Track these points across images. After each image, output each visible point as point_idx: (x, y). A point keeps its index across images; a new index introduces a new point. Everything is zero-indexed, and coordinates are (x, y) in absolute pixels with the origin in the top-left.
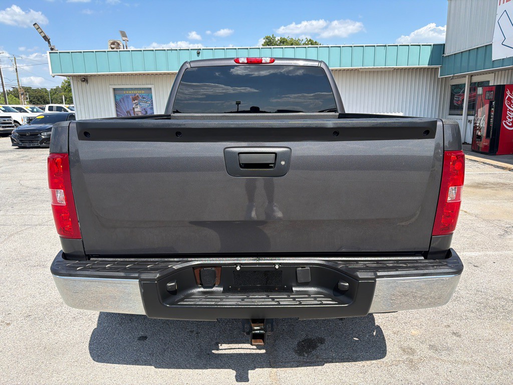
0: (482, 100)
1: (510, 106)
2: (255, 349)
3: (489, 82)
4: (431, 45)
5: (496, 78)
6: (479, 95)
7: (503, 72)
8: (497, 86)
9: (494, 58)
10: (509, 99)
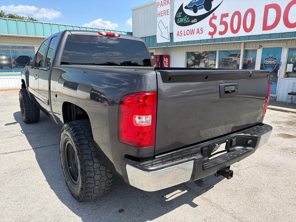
0: (154, 62)
1: (165, 65)
2: (181, 192)
3: (153, 53)
4: (126, 32)
5: (157, 51)
6: (152, 59)
7: (160, 49)
8: (160, 55)
9: (158, 42)
10: (165, 62)
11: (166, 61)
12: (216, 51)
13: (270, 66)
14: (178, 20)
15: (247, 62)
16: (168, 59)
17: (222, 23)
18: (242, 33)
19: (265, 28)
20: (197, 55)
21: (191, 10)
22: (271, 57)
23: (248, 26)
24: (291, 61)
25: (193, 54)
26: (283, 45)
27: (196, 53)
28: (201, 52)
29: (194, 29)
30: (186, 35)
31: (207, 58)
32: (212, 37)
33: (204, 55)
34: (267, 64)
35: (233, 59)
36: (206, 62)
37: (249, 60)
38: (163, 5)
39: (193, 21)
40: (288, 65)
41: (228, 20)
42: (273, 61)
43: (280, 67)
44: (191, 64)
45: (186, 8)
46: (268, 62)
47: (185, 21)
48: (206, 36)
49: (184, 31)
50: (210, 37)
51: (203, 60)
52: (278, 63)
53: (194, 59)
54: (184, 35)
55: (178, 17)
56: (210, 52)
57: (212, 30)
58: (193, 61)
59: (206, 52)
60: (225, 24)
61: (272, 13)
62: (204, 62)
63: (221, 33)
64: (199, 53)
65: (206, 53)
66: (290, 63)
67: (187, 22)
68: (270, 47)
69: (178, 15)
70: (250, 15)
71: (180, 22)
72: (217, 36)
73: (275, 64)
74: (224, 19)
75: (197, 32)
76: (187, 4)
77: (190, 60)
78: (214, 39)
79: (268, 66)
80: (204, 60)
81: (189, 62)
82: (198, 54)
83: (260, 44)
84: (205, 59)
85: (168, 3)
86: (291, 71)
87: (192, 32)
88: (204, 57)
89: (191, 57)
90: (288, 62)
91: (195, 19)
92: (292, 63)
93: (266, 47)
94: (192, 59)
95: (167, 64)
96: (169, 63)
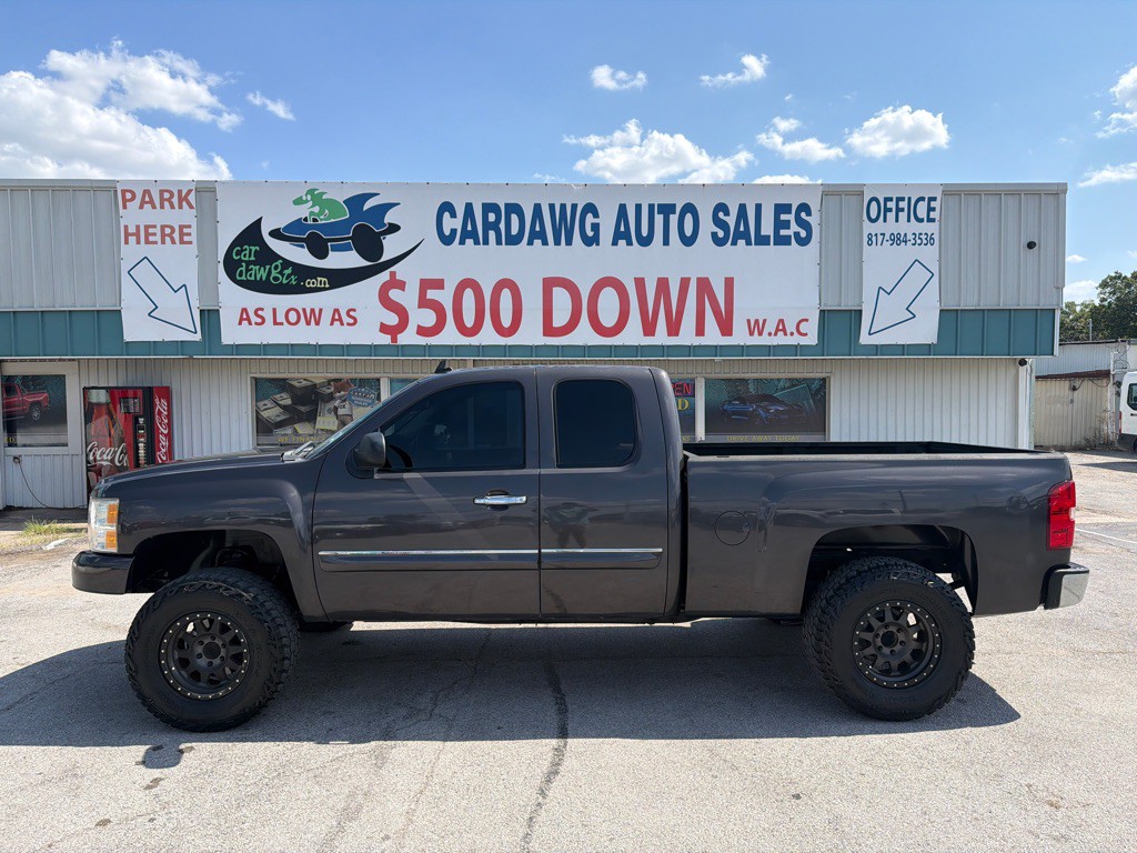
1: (161, 425)
3: (63, 377)
6: (99, 404)
8: (143, 388)
9: (127, 338)
10: (160, 413)
11: (162, 410)
12: (378, 380)
14: (243, 269)
16: (166, 404)
17: (424, 302)
18: (488, 336)
19: (549, 330)
20: (301, 388)
21: (302, 246)
23: (506, 321)
25: (282, 385)
27: (295, 383)
28: (317, 382)
29: (321, 310)
30: (281, 324)
31: (345, 401)
32: (394, 339)
33: (332, 389)
36: (341, 412)
38: (157, 204)
39: (310, 283)
41: (445, 297)
44: (279, 419)
45: (275, 234)
47: (276, 279)
48: (367, 333)
49: (274, 310)
50: (386, 340)
51: (331, 405)
53: (289, 402)
54: (275, 323)
55: (240, 261)
56: (353, 380)
57: (392, 319)
58: (284, 407)
59: (336, 380)
60: (438, 308)
61: (561, 299)
62: (336, 414)
63: (422, 331)
64: (309, 383)
65: (339, 384)
67: (285, 282)
69: (238, 253)
70: (506, 295)
71: (253, 278)
72: (408, 337)
74: (431, 294)
75: (333, 320)
76: (281, 225)
77: (269, 406)
78: (402, 346)
80: (333, 407)
81: (265, 414)
82: (306, 387)
84: (337, 403)
85: (184, 203)
87: (313, 317)
88: (331, 397)
89: (277, 397)
91: (319, 279)
94: (282, 403)
95: (166, 421)
96: (169, 416)
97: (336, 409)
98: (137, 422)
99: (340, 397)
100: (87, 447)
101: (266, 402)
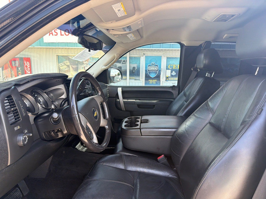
10: (26, 66)
11: (28, 66)
13: (153, 72)
15: (132, 68)
16: (29, 63)
22: (153, 64)
24: (169, 68)
25: (66, 57)
26: (162, 54)
27: (70, 57)
30: (63, 35)
34: (150, 70)
35: (117, 65)
37: (134, 66)
40: (167, 70)
42: (155, 67)
43: (161, 73)
44: (66, 70)
46: (151, 68)
52: (159, 69)
53: (69, 64)
58: (67, 66)
62: (85, 69)
66: (169, 69)
68: (151, 55)
73: (157, 71)
77: (62, 65)
79: (151, 72)
80: (83, 67)
81: (61, 68)
83: (144, 52)
84: (85, 65)
86: (170, 76)
88: (83, 63)
89: (65, 62)
90: (167, 69)
92: (170, 69)
93: (148, 55)
94: (67, 64)
95: (29, 69)
96: (30, 67)
97: (84, 67)
98: (18, 69)
99: (86, 64)
100: (3, 77)
101: (61, 64)
